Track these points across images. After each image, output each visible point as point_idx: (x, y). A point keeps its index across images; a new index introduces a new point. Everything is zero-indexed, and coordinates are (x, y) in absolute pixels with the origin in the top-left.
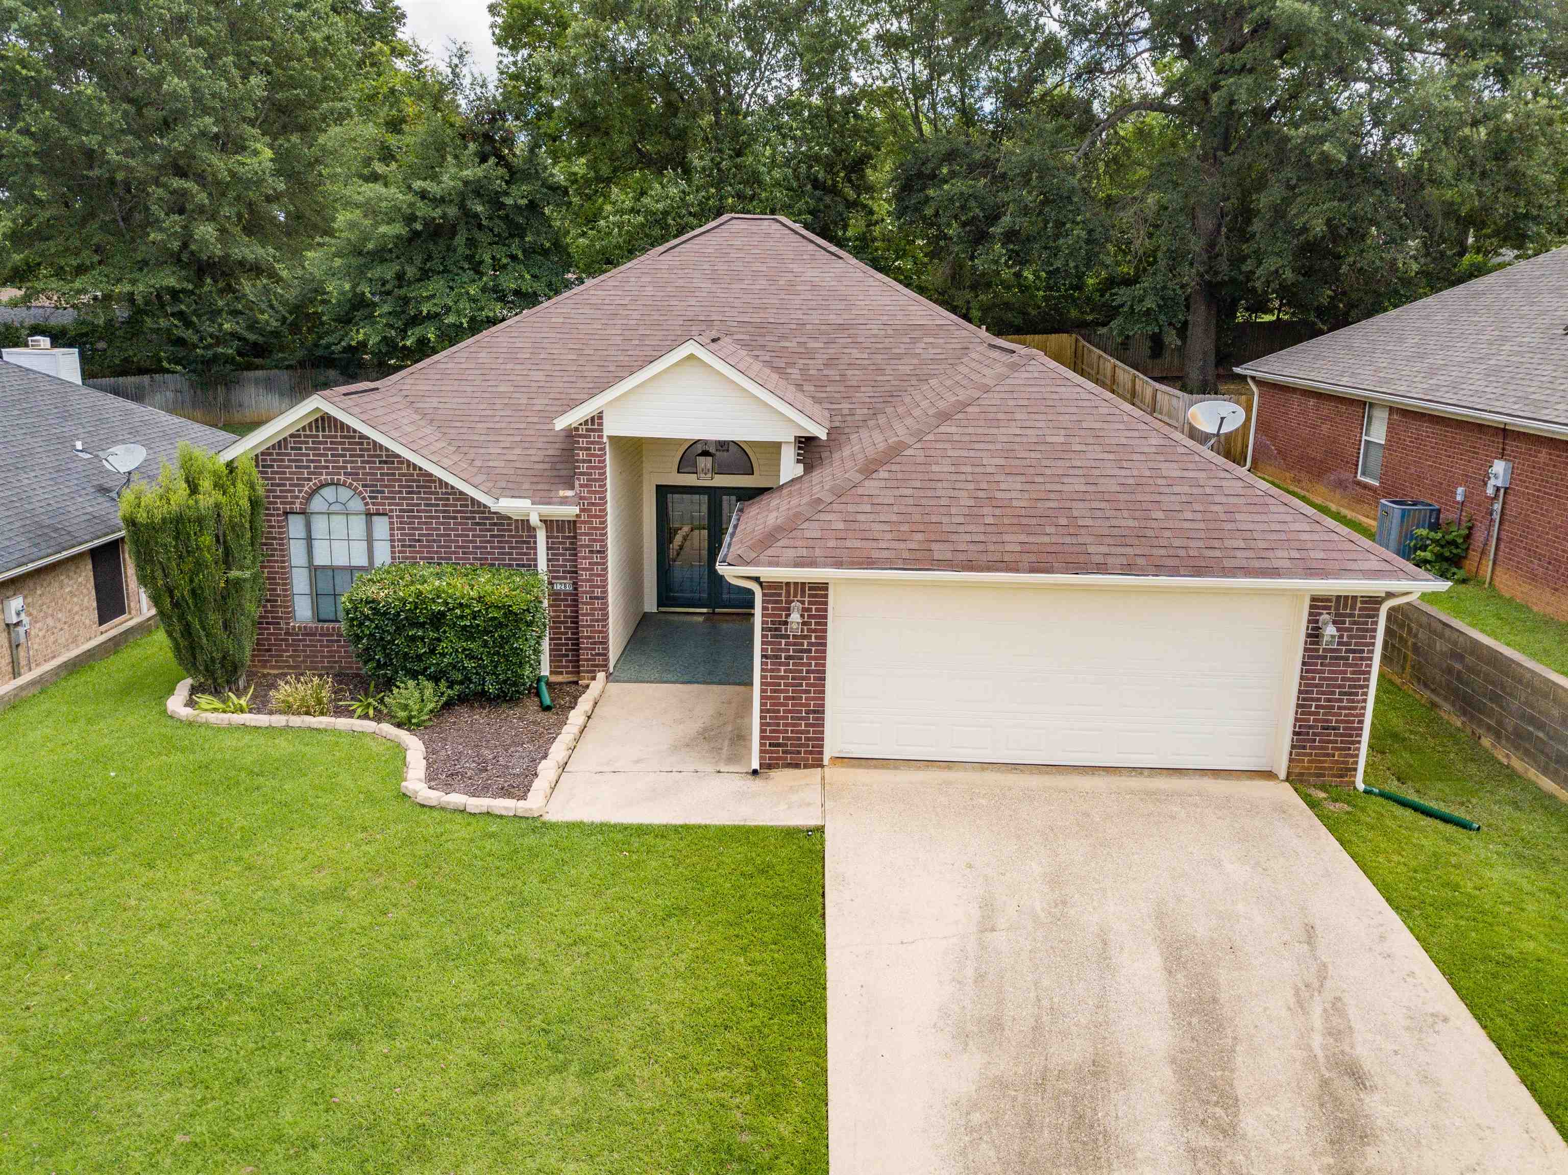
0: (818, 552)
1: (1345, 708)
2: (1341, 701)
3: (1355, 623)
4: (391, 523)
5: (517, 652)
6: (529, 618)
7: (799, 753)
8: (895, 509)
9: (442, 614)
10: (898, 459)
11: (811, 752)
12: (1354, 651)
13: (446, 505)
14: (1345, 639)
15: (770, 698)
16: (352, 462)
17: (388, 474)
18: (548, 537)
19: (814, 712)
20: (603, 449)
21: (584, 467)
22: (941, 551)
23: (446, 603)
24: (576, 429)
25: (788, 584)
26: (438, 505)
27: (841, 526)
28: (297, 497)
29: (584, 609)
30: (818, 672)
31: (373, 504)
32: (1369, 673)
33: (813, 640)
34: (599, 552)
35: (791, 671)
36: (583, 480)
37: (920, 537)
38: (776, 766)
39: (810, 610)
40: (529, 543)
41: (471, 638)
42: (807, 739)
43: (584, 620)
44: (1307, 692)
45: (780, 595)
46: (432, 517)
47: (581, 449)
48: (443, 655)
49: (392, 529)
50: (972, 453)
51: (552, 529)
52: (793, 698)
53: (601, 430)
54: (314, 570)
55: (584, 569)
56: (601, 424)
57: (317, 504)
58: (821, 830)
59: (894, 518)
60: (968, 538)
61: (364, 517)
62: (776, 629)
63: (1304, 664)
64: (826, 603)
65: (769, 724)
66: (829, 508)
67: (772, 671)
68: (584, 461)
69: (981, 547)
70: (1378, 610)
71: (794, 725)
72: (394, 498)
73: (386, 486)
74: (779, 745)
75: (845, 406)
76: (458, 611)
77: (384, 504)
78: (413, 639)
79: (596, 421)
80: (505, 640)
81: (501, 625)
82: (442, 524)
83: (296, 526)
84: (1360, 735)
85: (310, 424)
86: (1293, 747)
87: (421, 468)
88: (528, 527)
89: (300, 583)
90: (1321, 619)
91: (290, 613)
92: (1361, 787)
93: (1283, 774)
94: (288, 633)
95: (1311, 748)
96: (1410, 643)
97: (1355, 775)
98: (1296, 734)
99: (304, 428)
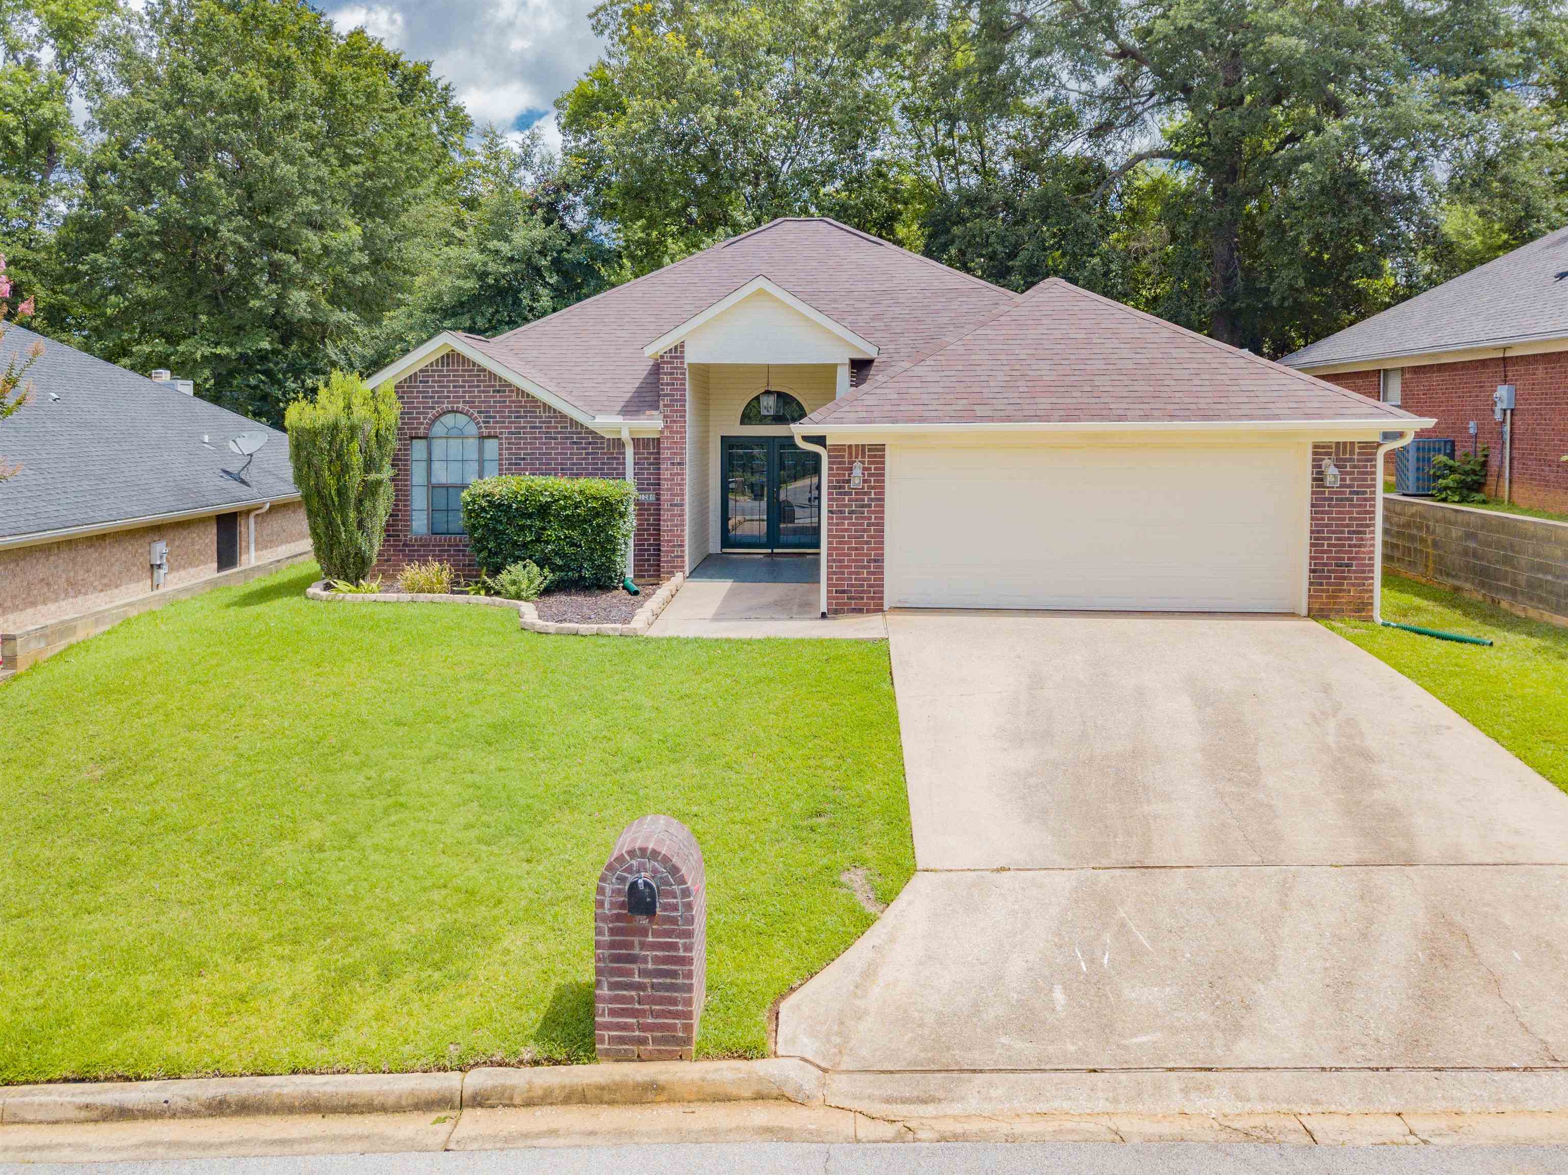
1: (1355, 546)
2: (1350, 539)
3: (1355, 467)
4: (501, 444)
5: (611, 539)
6: (622, 509)
7: (862, 598)
8: (941, 384)
9: (548, 505)
10: (942, 352)
11: (873, 598)
12: (1357, 493)
13: (548, 428)
14: (1348, 482)
15: (836, 549)
16: (470, 392)
17: (499, 402)
18: (635, 454)
19: (875, 561)
20: (684, 374)
21: (667, 390)
22: (980, 411)
23: (552, 495)
24: (662, 357)
25: (850, 446)
26: (541, 428)
27: (896, 396)
28: (422, 424)
29: (665, 518)
30: (878, 524)
31: (486, 428)
32: (1373, 512)
33: (873, 496)
34: (679, 464)
35: (854, 524)
36: (667, 400)
37: (965, 401)
38: (842, 611)
39: (870, 469)
40: (618, 459)
41: (572, 527)
42: (870, 586)
43: (665, 526)
44: (1318, 532)
45: (843, 457)
46: (535, 438)
47: (666, 374)
48: (547, 542)
49: (501, 449)
50: (1005, 347)
51: (638, 445)
52: (856, 549)
53: (683, 357)
54: (432, 488)
55: (665, 480)
56: (682, 352)
57: (438, 429)
58: (885, 639)
59: (941, 390)
60: (1006, 401)
61: (477, 441)
62: (840, 487)
63: (1313, 506)
64: (883, 463)
65: (835, 573)
67: (837, 524)
68: (668, 384)
69: (1017, 407)
70: (1375, 454)
71: (857, 573)
72: (504, 422)
73: (497, 412)
74: (844, 592)
76: (562, 502)
77: (495, 428)
78: (522, 528)
79: (678, 350)
80: (601, 529)
81: (598, 515)
82: (545, 444)
83: (418, 449)
84: (1372, 571)
85: (437, 361)
86: (1311, 584)
87: (528, 395)
88: (619, 444)
89: (419, 499)
90: (1324, 463)
91: (408, 527)
92: (1379, 620)
93: (1304, 612)
94: (405, 545)
95: (1328, 584)
96: (1429, 542)
97: (1372, 610)
98: (1312, 571)
99: (431, 364)
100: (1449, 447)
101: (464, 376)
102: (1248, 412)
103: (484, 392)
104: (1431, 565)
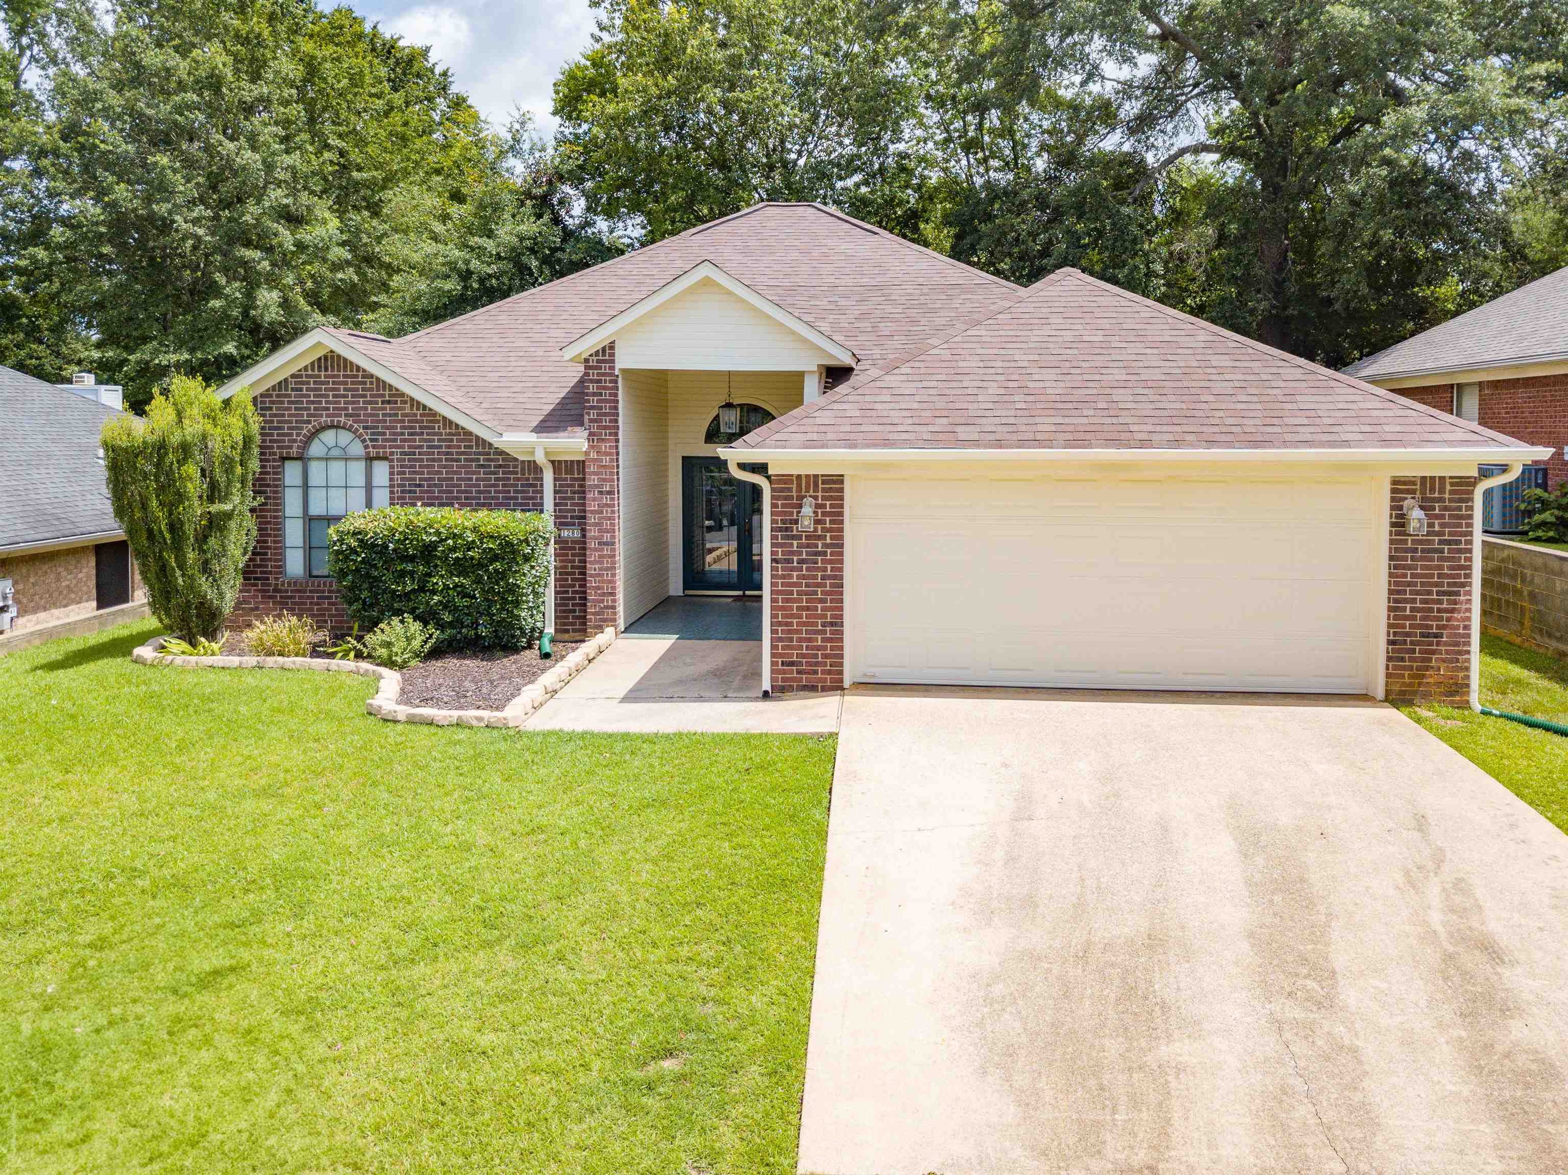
0: (830, 436)
1: (1446, 611)
2: (1440, 602)
3: (1446, 509)
4: (391, 467)
5: (513, 589)
6: (528, 550)
7: (816, 672)
8: (917, 398)
9: (433, 546)
10: (922, 358)
11: (829, 672)
12: (1449, 542)
13: (449, 447)
14: (1437, 528)
15: (782, 608)
16: (353, 403)
17: (390, 415)
18: (555, 479)
19: (832, 624)
20: (616, 381)
21: (593, 401)
22: (964, 433)
23: (438, 533)
24: (587, 360)
25: (799, 477)
26: (440, 447)
27: (858, 413)
28: (295, 441)
29: (592, 556)
30: (835, 577)
31: (374, 447)
32: (1469, 568)
33: (828, 541)
35: (804, 577)
36: (593, 414)
37: (944, 421)
38: (790, 689)
39: (824, 506)
40: (535, 486)
41: (463, 573)
42: (825, 656)
43: (592, 570)
44: (1398, 592)
45: (790, 490)
46: (434, 460)
48: (434, 592)
49: (391, 473)
50: (1002, 352)
51: (560, 469)
52: (808, 608)
53: (613, 361)
55: (592, 512)
56: (612, 355)
57: (316, 449)
58: (834, 736)
59: (916, 406)
60: (997, 420)
61: (364, 463)
62: (787, 529)
63: (1391, 558)
64: (842, 499)
65: (781, 639)
66: (845, 399)
67: (783, 577)
68: (594, 394)
69: (1010, 429)
70: (1472, 492)
71: (809, 640)
72: (395, 440)
73: (387, 428)
74: (792, 664)
76: (450, 542)
77: (384, 447)
78: (403, 574)
79: (607, 353)
80: (501, 575)
81: (495, 558)
82: (445, 467)
83: (292, 473)
84: (1468, 644)
85: (312, 364)
86: (1389, 659)
87: (425, 407)
88: (535, 468)
89: (294, 533)
90: (1406, 504)
91: (281, 568)
92: (1477, 707)
93: (1380, 693)
94: (276, 590)
95: (1412, 660)
96: (1525, 593)
97: (1468, 693)
98: (1390, 642)
99: (306, 368)
100: (1540, 475)
101: (346, 383)
102: (1308, 437)
103: (370, 403)
104: (1527, 623)
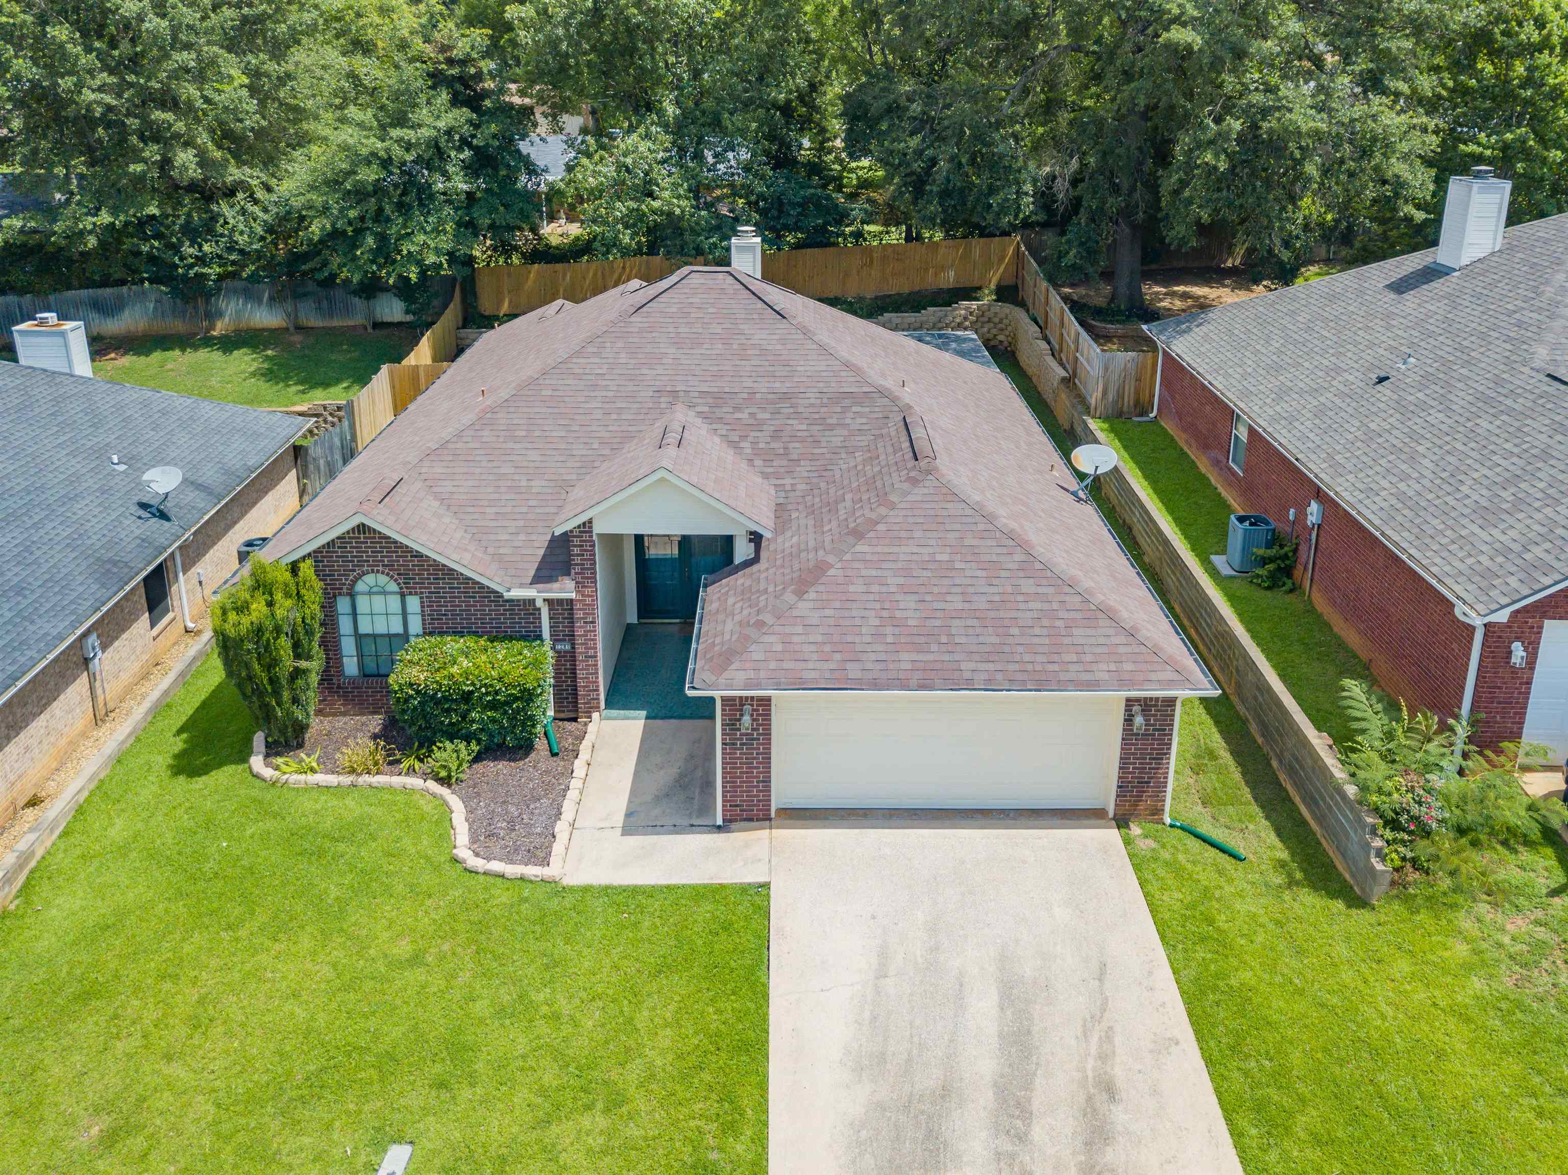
0: (762, 674)
1: (1155, 770)
2: (1151, 763)
3: (1158, 711)
4: (422, 601)
5: (530, 717)
7: (752, 811)
8: (821, 630)
9: (471, 692)
11: (761, 810)
12: (1159, 730)
13: (466, 588)
14: (1152, 722)
15: (729, 773)
16: (389, 558)
17: (418, 566)
18: (550, 613)
19: (762, 781)
20: (593, 545)
21: (578, 560)
22: (853, 671)
23: (474, 684)
24: (571, 532)
25: (741, 697)
26: (459, 588)
28: (344, 584)
29: (580, 666)
31: (407, 587)
33: (761, 731)
35: (744, 753)
36: (578, 569)
37: (839, 656)
38: (736, 820)
39: (757, 710)
40: (534, 614)
41: (494, 709)
42: (759, 801)
43: (580, 674)
44: (1126, 758)
46: (454, 598)
47: (575, 546)
49: (422, 605)
50: (880, 573)
52: (747, 772)
53: (591, 531)
54: (359, 638)
55: (579, 634)
56: (591, 527)
57: (360, 586)
58: (766, 886)
59: (820, 638)
60: (874, 657)
61: (399, 595)
62: (732, 725)
64: (770, 711)
65: (728, 792)
67: (730, 754)
68: (578, 555)
69: (882, 666)
71: (749, 791)
72: (423, 584)
73: (417, 575)
74: (737, 806)
75: (788, 481)
76: (483, 690)
77: (415, 588)
78: (449, 711)
79: (586, 526)
80: (522, 709)
82: (464, 602)
83: (343, 605)
84: (1166, 786)
85: (353, 529)
86: (1118, 796)
88: (533, 603)
89: (348, 646)
90: (1133, 710)
91: (340, 672)
92: (1168, 821)
93: (1111, 817)
95: (1131, 796)
96: (1234, 664)
97: (1163, 814)
98: (1119, 787)
99: (348, 532)
101: (381, 543)
103: (401, 556)
104: (1233, 684)
